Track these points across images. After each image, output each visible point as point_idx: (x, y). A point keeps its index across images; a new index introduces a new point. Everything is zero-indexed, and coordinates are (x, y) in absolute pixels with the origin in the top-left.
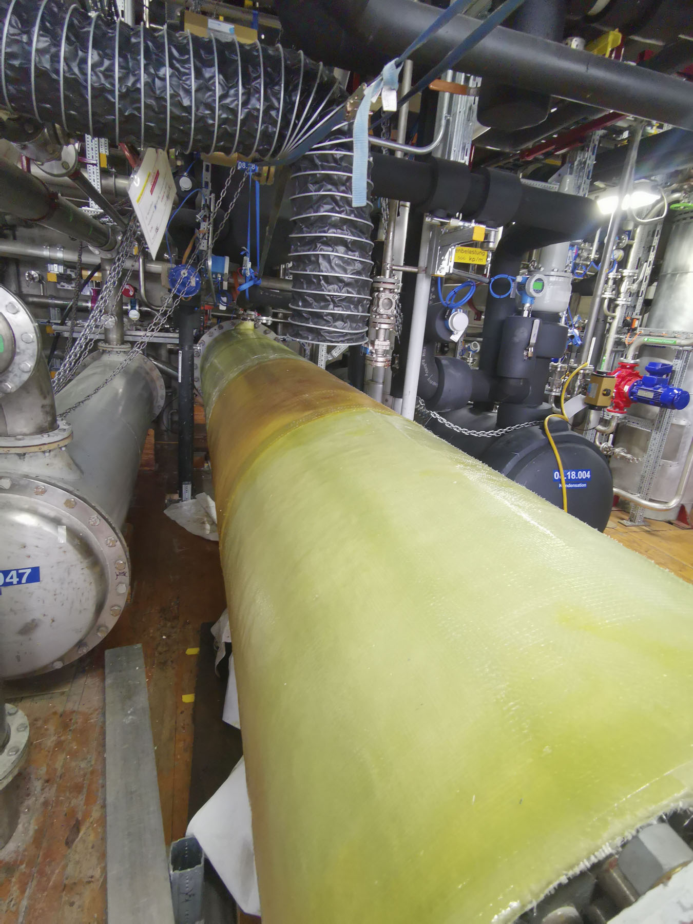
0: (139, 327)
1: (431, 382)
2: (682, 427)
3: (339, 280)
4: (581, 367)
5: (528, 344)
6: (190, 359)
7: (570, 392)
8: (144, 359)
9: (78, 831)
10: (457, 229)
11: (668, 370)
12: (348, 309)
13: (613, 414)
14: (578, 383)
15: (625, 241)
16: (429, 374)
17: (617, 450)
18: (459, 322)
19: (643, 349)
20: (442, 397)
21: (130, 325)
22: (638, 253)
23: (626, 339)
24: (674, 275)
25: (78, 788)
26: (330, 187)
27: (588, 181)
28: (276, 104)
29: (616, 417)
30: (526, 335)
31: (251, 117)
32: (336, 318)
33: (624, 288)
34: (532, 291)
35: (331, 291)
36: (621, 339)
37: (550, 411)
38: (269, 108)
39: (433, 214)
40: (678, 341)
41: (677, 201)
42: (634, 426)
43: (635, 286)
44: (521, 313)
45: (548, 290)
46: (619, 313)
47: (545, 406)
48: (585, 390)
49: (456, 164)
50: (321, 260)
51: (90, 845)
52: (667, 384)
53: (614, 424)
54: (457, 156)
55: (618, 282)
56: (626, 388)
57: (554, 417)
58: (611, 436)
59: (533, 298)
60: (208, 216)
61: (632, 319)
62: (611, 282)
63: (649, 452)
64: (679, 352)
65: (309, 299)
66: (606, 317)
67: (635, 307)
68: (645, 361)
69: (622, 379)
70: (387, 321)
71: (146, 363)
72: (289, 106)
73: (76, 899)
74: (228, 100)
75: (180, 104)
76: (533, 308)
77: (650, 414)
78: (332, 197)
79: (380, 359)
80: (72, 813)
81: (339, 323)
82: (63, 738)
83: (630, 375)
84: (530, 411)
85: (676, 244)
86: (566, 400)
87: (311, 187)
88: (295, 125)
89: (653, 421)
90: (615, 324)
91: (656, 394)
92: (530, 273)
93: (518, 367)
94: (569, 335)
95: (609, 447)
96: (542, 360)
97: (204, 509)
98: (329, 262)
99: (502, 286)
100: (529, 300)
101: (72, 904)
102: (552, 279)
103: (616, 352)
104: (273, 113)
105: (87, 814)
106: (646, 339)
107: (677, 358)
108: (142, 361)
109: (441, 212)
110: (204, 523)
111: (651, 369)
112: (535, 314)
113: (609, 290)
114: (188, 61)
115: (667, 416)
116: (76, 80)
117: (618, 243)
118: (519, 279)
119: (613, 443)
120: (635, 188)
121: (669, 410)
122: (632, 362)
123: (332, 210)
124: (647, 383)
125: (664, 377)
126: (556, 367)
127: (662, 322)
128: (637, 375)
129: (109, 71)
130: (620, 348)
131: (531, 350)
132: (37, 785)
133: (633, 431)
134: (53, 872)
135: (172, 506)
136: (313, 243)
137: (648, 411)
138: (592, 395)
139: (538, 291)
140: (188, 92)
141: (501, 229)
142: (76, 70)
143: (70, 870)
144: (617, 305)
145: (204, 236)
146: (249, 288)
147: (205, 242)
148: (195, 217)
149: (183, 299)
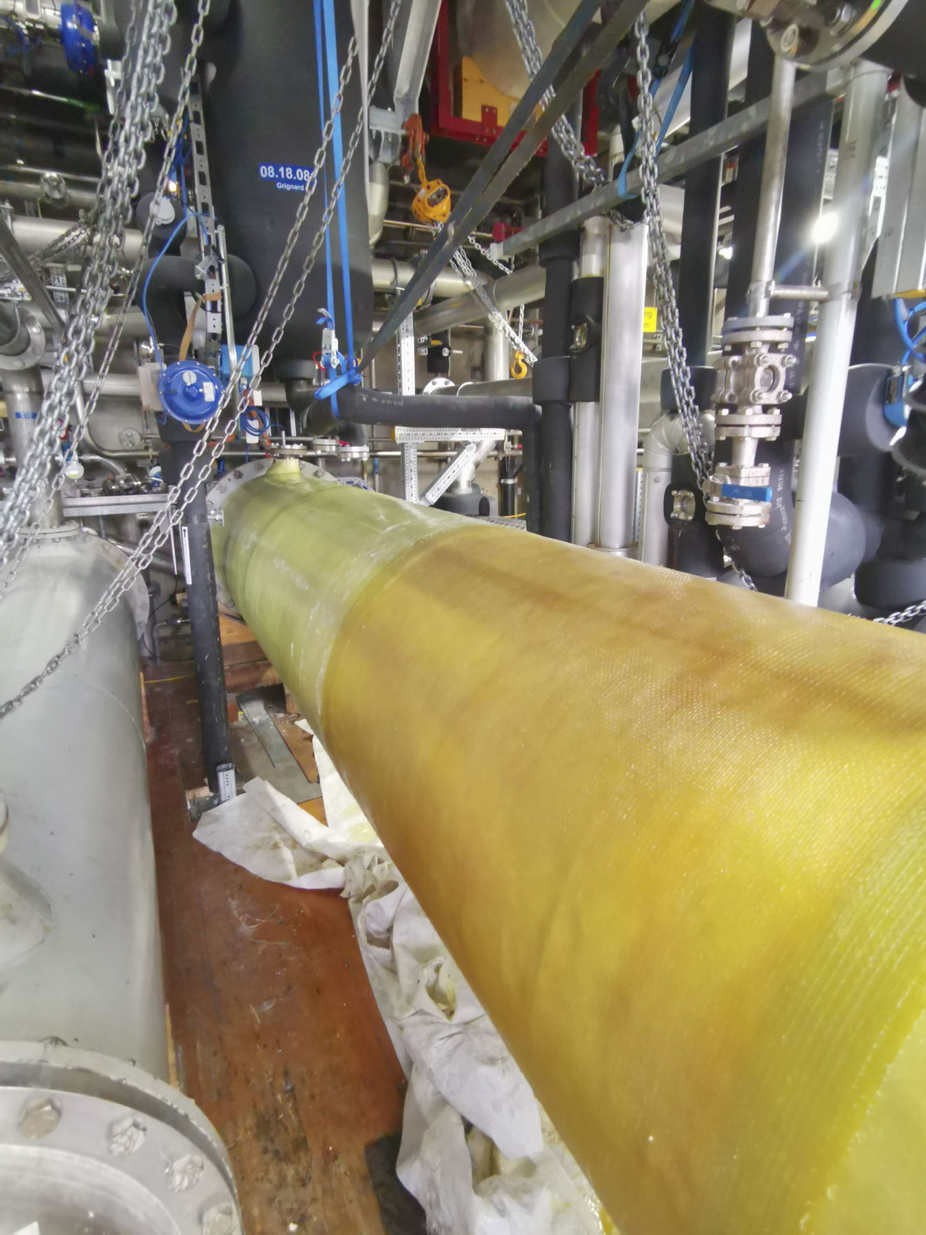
0: (86, 490)
6: (205, 539)
8: (103, 546)
21: (72, 488)
60: (216, 267)
70: (764, 419)
71: (107, 552)
97: (269, 813)
108: (100, 549)
110: (276, 846)
135: (205, 817)
145: (214, 304)
146: (339, 393)
147: (218, 316)
148: (192, 271)
149: (188, 428)
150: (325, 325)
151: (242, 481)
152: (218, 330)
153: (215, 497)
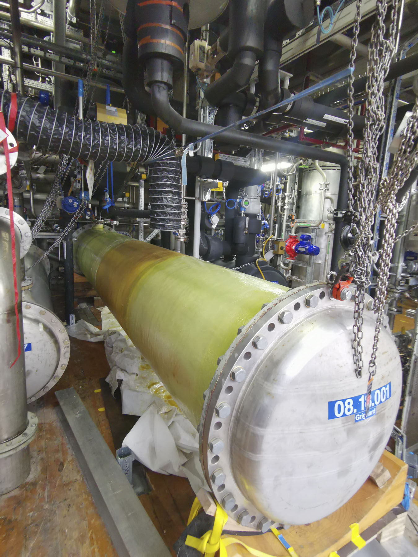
1: (205, 247)
2: (320, 264)
3: (171, 206)
4: (270, 237)
5: (245, 228)
6: (71, 246)
7: (267, 249)
8: (37, 248)
9: (63, 466)
10: (211, 182)
11: (309, 238)
12: (175, 217)
13: (289, 260)
14: (270, 245)
15: (284, 180)
16: (203, 244)
17: (294, 277)
18: (215, 220)
19: (298, 229)
20: (210, 253)
22: (290, 185)
23: (291, 224)
24: (306, 195)
25: (57, 451)
26: (165, 173)
27: (263, 158)
28: (146, 146)
29: (291, 261)
30: (243, 224)
31: (137, 151)
32: (170, 220)
33: (286, 201)
34: (244, 205)
35: (168, 210)
36: (288, 224)
37: (258, 257)
38: (143, 147)
39: (201, 177)
40: (311, 224)
41: (301, 164)
42: (300, 265)
43: (291, 200)
44: (241, 215)
45: (251, 204)
46: (286, 213)
47: (256, 255)
48: (273, 248)
49: (207, 158)
50: (163, 199)
51: (71, 469)
52: (309, 244)
53: (291, 265)
54: (207, 155)
55: (283, 199)
56: (293, 247)
57: (260, 259)
58: (290, 271)
59: (245, 208)
60: (80, 171)
61: (292, 215)
62: (280, 199)
63: (307, 277)
64: (313, 229)
65: (159, 213)
66: (281, 215)
67: (292, 209)
68: (300, 234)
69: (291, 243)
70: (184, 221)
71: (38, 250)
72: (151, 147)
73: (71, 488)
74: (129, 146)
75: (113, 148)
76: (246, 212)
77: (306, 259)
78: (167, 176)
79: (182, 238)
80: (57, 460)
81: (171, 222)
82: (41, 434)
83: (294, 241)
84: (250, 258)
85: (305, 181)
86: (265, 253)
87: (158, 173)
88: (153, 153)
89: (307, 262)
90: (285, 218)
91: (306, 249)
92: (243, 198)
93: (242, 238)
94: (262, 223)
95: (290, 276)
96: (252, 234)
97: (84, 327)
98: (167, 199)
99: (231, 204)
100: (243, 209)
101: (70, 490)
102: (252, 200)
103: (288, 231)
104: (145, 149)
105: (65, 460)
106: (298, 224)
107: (313, 232)
109: (204, 176)
111: (302, 237)
112: (246, 215)
113: (280, 202)
114: (116, 134)
115: (312, 258)
116: (77, 142)
117: (281, 181)
118: (238, 200)
119: (291, 274)
120: (281, 161)
121: (313, 256)
122: (294, 235)
123: (167, 181)
124: (302, 244)
125: (309, 241)
126: (260, 238)
127: (305, 217)
128: (297, 241)
129: (89, 139)
130: (289, 229)
131: (247, 230)
132: (35, 454)
133: (300, 268)
134: (56, 481)
136: (160, 193)
137: (305, 258)
138: (276, 250)
139: (246, 206)
140: (116, 144)
141: (228, 182)
142: (78, 139)
143: (64, 479)
144: (285, 209)
145: (79, 181)
146: (109, 208)
147: (80, 184)
148: (74, 172)
149: (69, 214)
150: (106, 191)
151: (84, 230)
152: (80, 188)
153: (75, 234)
